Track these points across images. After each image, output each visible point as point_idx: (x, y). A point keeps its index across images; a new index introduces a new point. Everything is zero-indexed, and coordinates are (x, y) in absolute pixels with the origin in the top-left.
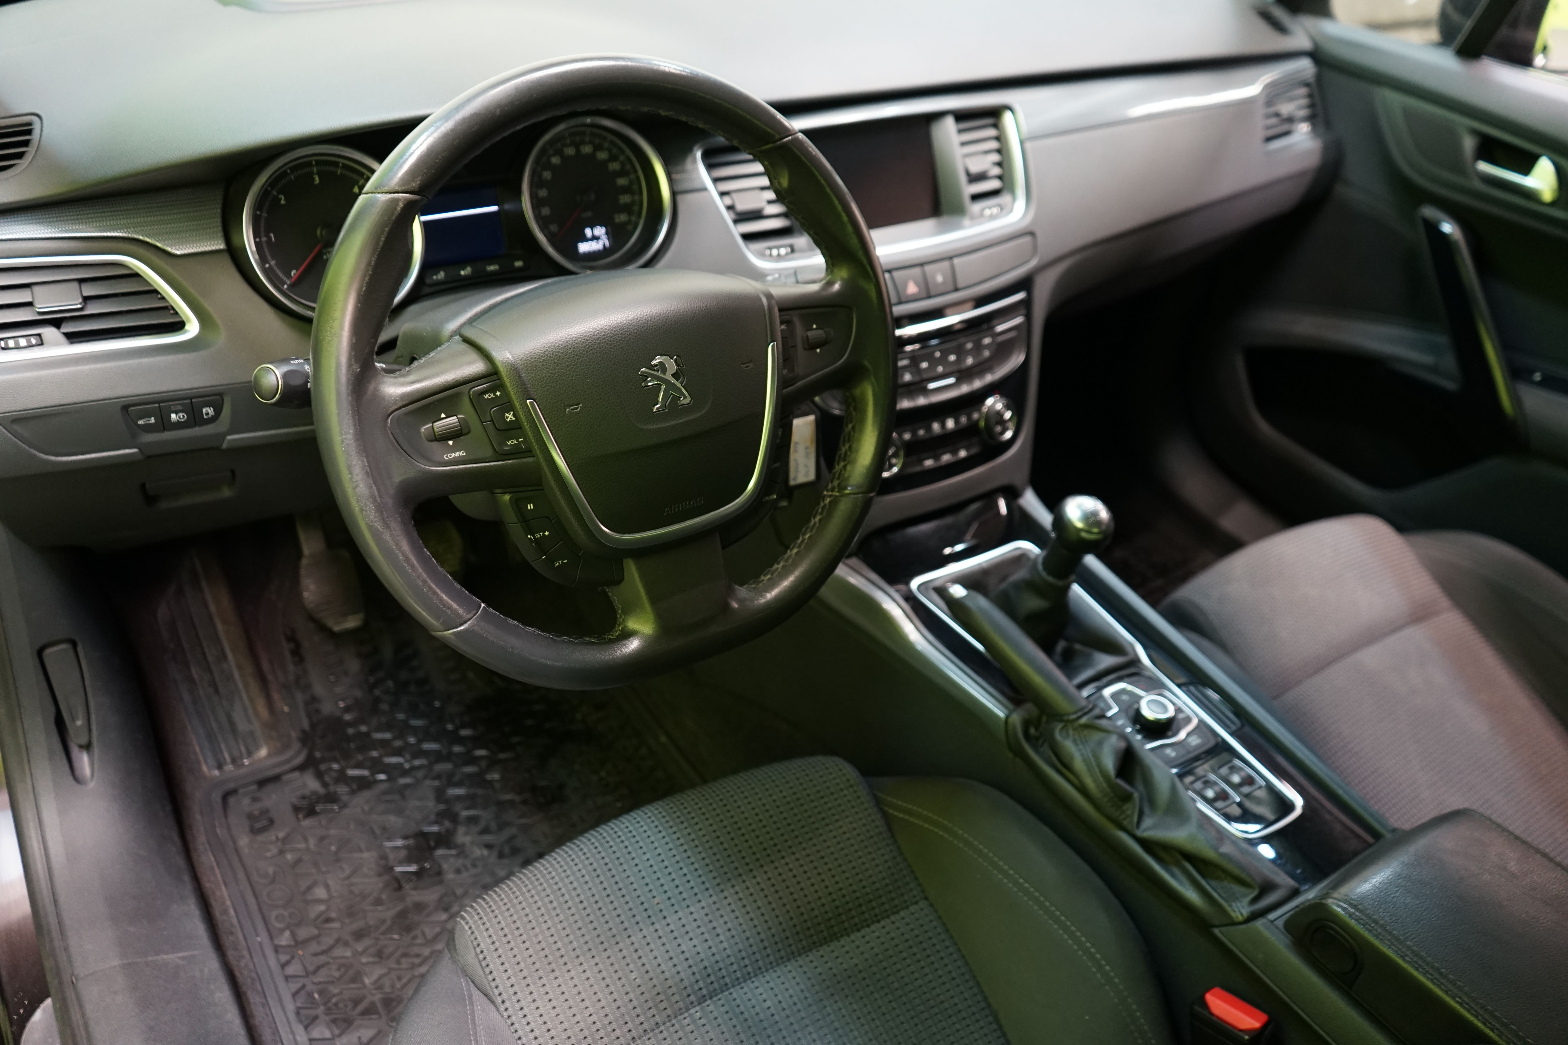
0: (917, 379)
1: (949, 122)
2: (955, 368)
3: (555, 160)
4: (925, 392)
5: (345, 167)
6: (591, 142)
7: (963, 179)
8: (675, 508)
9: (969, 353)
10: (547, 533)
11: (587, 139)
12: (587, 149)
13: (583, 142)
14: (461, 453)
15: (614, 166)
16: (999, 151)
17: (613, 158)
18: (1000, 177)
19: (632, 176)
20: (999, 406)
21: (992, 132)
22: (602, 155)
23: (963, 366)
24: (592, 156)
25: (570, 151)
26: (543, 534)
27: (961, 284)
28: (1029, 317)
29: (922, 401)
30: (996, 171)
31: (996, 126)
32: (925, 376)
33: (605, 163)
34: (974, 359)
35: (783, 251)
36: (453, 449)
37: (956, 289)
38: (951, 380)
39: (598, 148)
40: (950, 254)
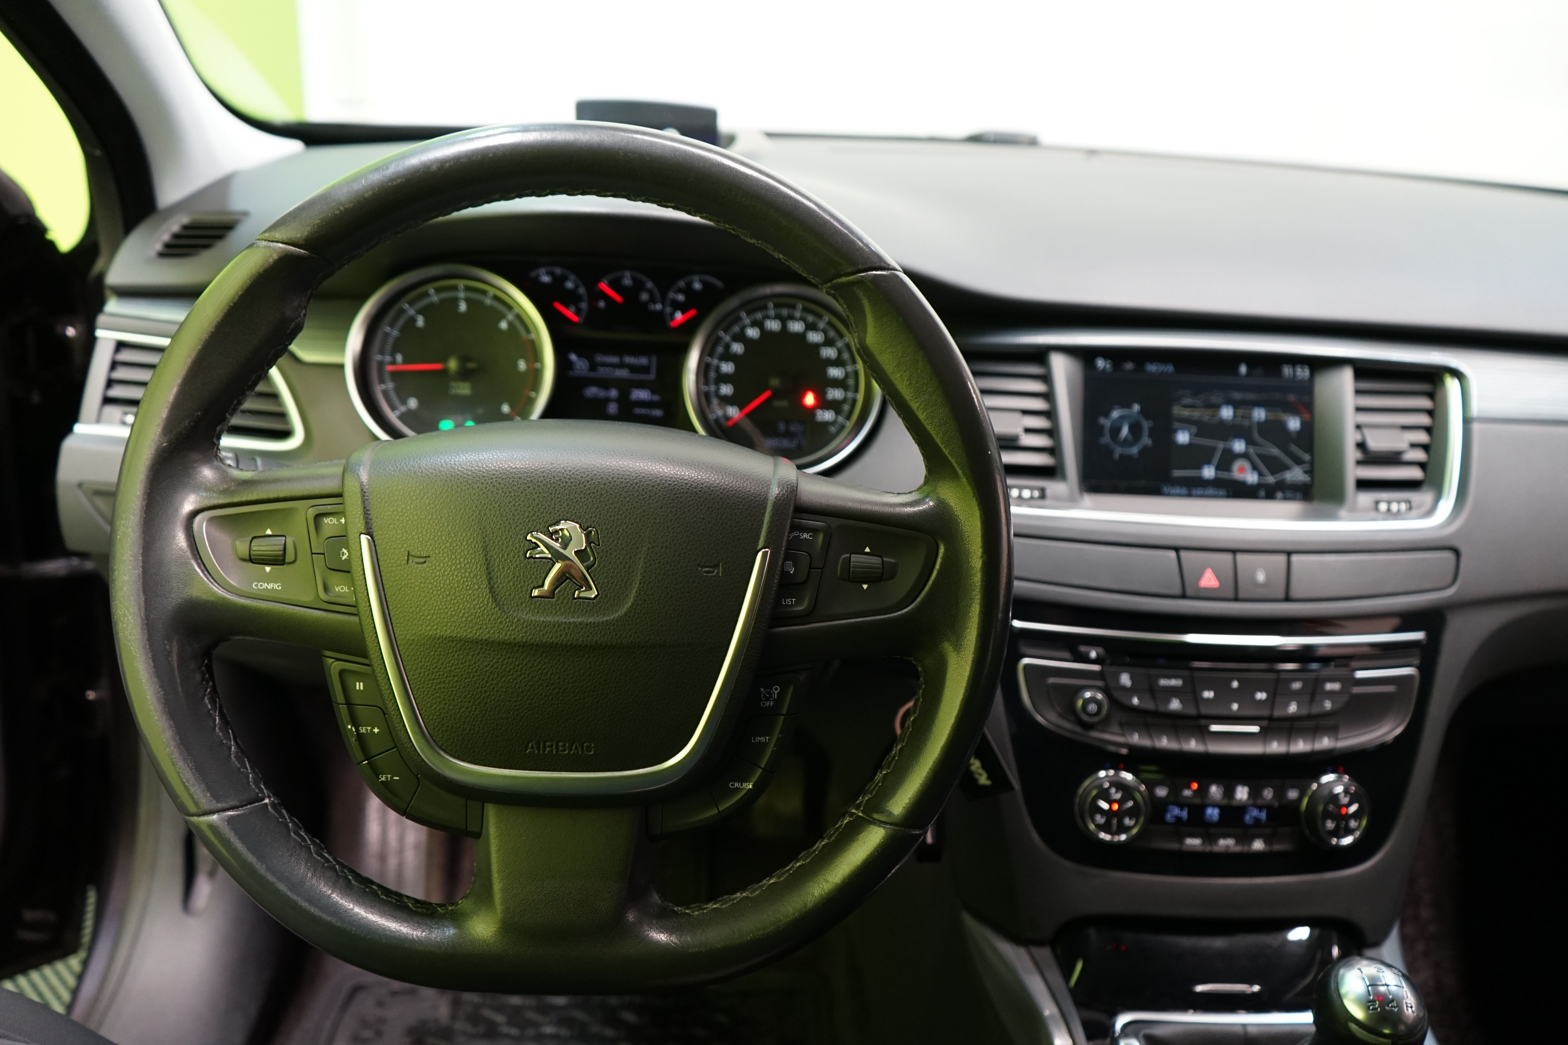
0: (1192, 711)
1: (1347, 376)
2: (1265, 712)
3: (753, 333)
4: (1203, 733)
5: (496, 298)
6: (802, 319)
7: (1351, 454)
8: (544, 747)
9: (1294, 695)
10: (376, 730)
11: (798, 314)
12: (796, 327)
13: (792, 318)
14: (276, 586)
15: (829, 353)
16: (1428, 430)
17: (829, 343)
18: (1422, 465)
19: (850, 368)
20: (1339, 789)
21: (1425, 403)
22: (815, 337)
23: (1277, 713)
24: (802, 336)
25: (773, 325)
26: (371, 730)
27: (1295, 593)
28: (1427, 669)
29: (1193, 745)
30: (1419, 455)
31: (1431, 396)
32: (1205, 711)
33: (817, 347)
34: (1298, 707)
35: (1026, 494)
36: (268, 579)
37: (1287, 599)
38: (1255, 729)
39: (811, 327)
40: (1289, 548)
